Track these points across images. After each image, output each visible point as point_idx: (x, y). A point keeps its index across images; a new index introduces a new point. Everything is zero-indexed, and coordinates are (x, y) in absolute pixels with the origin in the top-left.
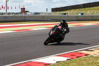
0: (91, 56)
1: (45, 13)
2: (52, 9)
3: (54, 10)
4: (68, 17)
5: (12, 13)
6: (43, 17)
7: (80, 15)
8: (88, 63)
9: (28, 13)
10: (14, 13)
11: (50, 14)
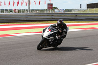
1: (79, 10)
2: (88, 5)
3: (90, 6)
5: (37, 10)
6: (76, 15)
9: (56, 10)
10: (38, 10)
11: (84, 11)
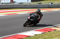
0: (58, 31)
4: (42, 5)
7: (50, 4)
8: (56, 35)
